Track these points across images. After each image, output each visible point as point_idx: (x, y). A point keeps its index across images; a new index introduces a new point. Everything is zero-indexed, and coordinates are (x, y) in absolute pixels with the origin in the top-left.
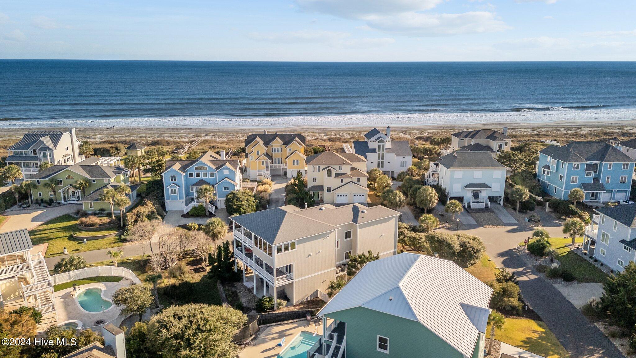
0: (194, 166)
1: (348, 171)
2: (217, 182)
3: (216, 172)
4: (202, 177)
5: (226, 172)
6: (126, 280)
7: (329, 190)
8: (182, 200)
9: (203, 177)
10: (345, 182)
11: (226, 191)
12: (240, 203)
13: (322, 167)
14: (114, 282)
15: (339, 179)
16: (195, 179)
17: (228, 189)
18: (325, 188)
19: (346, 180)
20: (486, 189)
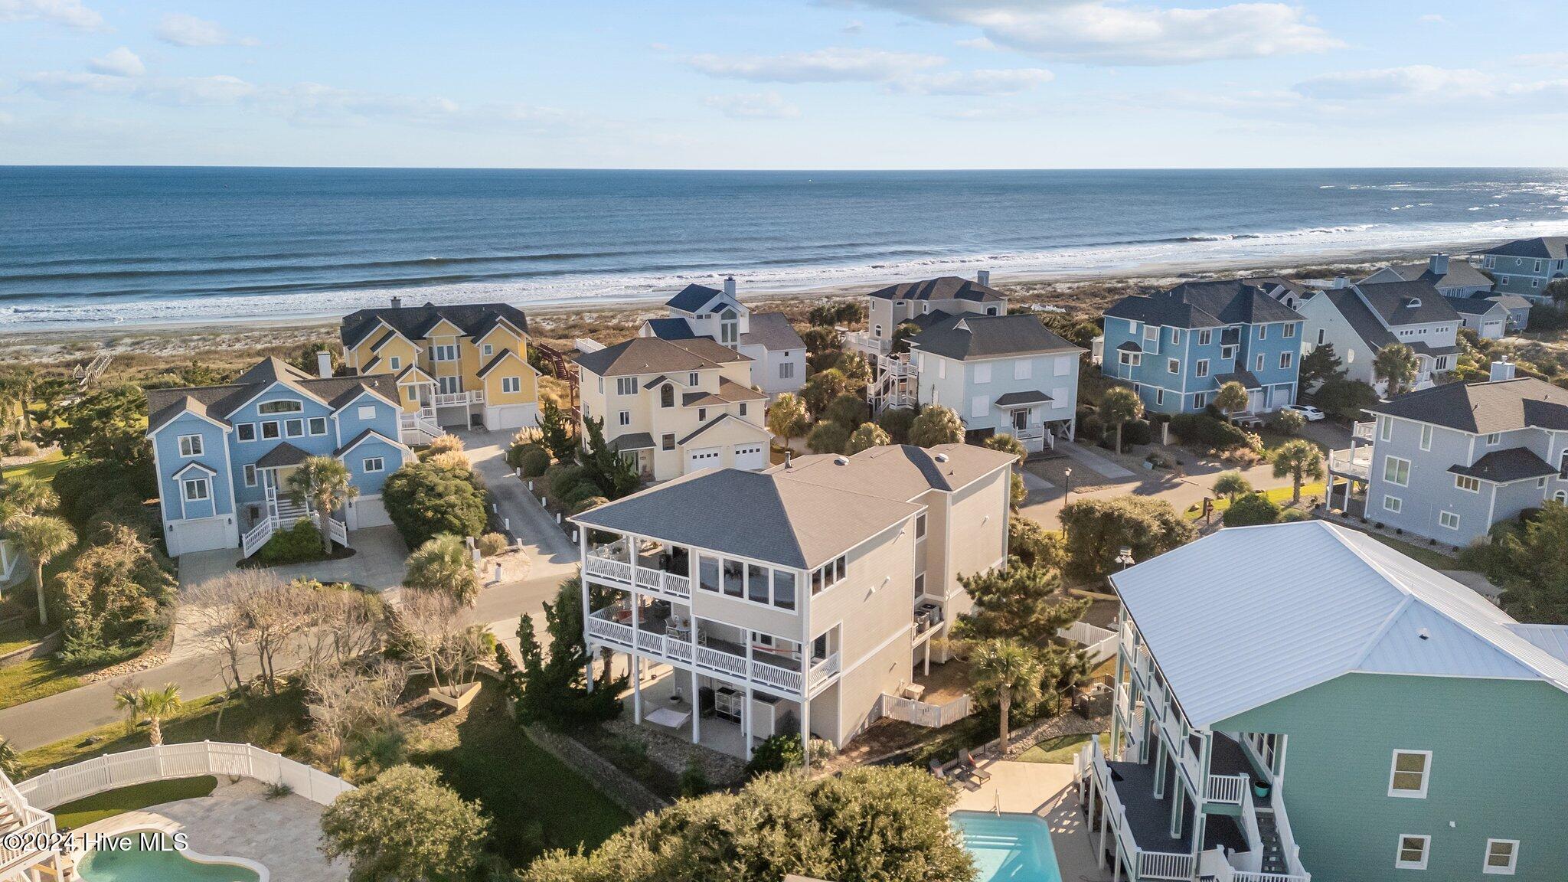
0: (257, 400)
1: (715, 389)
2: (339, 446)
3: (335, 415)
4: (283, 436)
5: (367, 413)
6: (234, 782)
7: (669, 442)
8: (225, 517)
9: (287, 437)
10: (710, 416)
11: (374, 471)
12: (441, 502)
13: (643, 379)
14: (195, 800)
15: (694, 410)
16: (262, 444)
17: (379, 466)
18: (658, 440)
19: (712, 412)
20: (1040, 405)
